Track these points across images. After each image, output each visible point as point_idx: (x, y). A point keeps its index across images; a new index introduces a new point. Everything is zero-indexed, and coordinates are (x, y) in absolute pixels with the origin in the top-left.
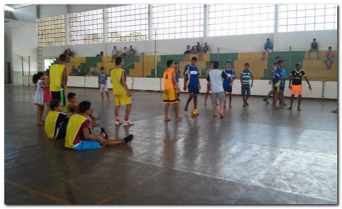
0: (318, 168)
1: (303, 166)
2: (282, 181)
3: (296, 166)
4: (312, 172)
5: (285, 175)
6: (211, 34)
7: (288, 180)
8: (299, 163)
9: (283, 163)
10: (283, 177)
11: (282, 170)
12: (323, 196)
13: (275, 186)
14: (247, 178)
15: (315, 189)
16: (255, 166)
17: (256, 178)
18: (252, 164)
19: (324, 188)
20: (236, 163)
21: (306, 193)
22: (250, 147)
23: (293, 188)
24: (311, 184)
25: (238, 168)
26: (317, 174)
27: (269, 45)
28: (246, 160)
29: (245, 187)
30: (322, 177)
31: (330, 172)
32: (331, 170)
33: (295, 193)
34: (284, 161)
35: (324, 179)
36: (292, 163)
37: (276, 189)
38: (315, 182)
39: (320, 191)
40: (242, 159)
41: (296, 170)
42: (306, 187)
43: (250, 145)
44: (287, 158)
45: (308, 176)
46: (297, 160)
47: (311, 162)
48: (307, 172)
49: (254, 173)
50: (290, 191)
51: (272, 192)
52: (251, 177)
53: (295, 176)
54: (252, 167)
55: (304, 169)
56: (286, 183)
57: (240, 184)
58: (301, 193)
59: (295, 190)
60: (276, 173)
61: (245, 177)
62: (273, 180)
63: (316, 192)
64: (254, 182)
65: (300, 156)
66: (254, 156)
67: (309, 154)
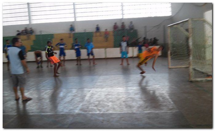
0: (110, 97)
1: (103, 97)
2: (93, 107)
3: (99, 98)
4: (108, 99)
5: (94, 104)
6: (34, 22)
7: (96, 106)
8: (100, 95)
9: (91, 97)
10: (93, 105)
11: (92, 101)
12: (116, 111)
13: (89, 111)
14: (73, 110)
15: (111, 108)
16: (76, 102)
17: (78, 108)
18: (74, 101)
19: (115, 107)
20: (64, 103)
21: (107, 111)
22: (71, 91)
23: (99, 110)
24: (108, 106)
25: (66, 105)
26: (110, 100)
27: (72, 29)
28: (70, 100)
29: (73, 115)
30: (113, 101)
31: (117, 97)
32: (117, 96)
33: (101, 113)
34: (92, 96)
35: (114, 102)
36: (96, 96)
37: (90, 113)
38: (110, 104)
39: (114, 108)
40: (68, 99)
41: (99, 99)
42: (106, 108)
43: (71, 90)
44: (92, 94)
45: (106, 102)
46: (99, 94)
47: (106, 94)
48: (105, 100)
49: (76, 106)
50: (98, 112)
51: (88, 115)
52: (75, 109)
53: (99, 103)
54: (74, 103)
55: (103, 98)
56: (95, 108)
57: (69, 115)
58: (104, 112)
59: (101, 111)
60: (89, 103)
61: (71, 110)
62: (88, 108)
63: (112, 109)
64: (77, 111)
65: (100, 91)
66: (75, 96)
67: (104, 90)
